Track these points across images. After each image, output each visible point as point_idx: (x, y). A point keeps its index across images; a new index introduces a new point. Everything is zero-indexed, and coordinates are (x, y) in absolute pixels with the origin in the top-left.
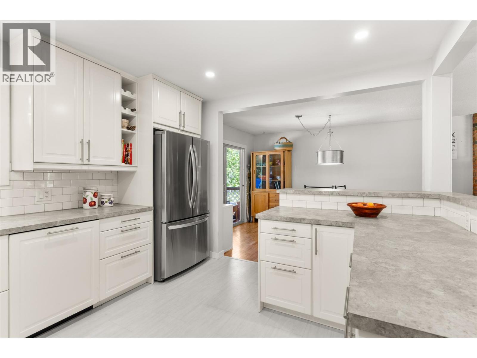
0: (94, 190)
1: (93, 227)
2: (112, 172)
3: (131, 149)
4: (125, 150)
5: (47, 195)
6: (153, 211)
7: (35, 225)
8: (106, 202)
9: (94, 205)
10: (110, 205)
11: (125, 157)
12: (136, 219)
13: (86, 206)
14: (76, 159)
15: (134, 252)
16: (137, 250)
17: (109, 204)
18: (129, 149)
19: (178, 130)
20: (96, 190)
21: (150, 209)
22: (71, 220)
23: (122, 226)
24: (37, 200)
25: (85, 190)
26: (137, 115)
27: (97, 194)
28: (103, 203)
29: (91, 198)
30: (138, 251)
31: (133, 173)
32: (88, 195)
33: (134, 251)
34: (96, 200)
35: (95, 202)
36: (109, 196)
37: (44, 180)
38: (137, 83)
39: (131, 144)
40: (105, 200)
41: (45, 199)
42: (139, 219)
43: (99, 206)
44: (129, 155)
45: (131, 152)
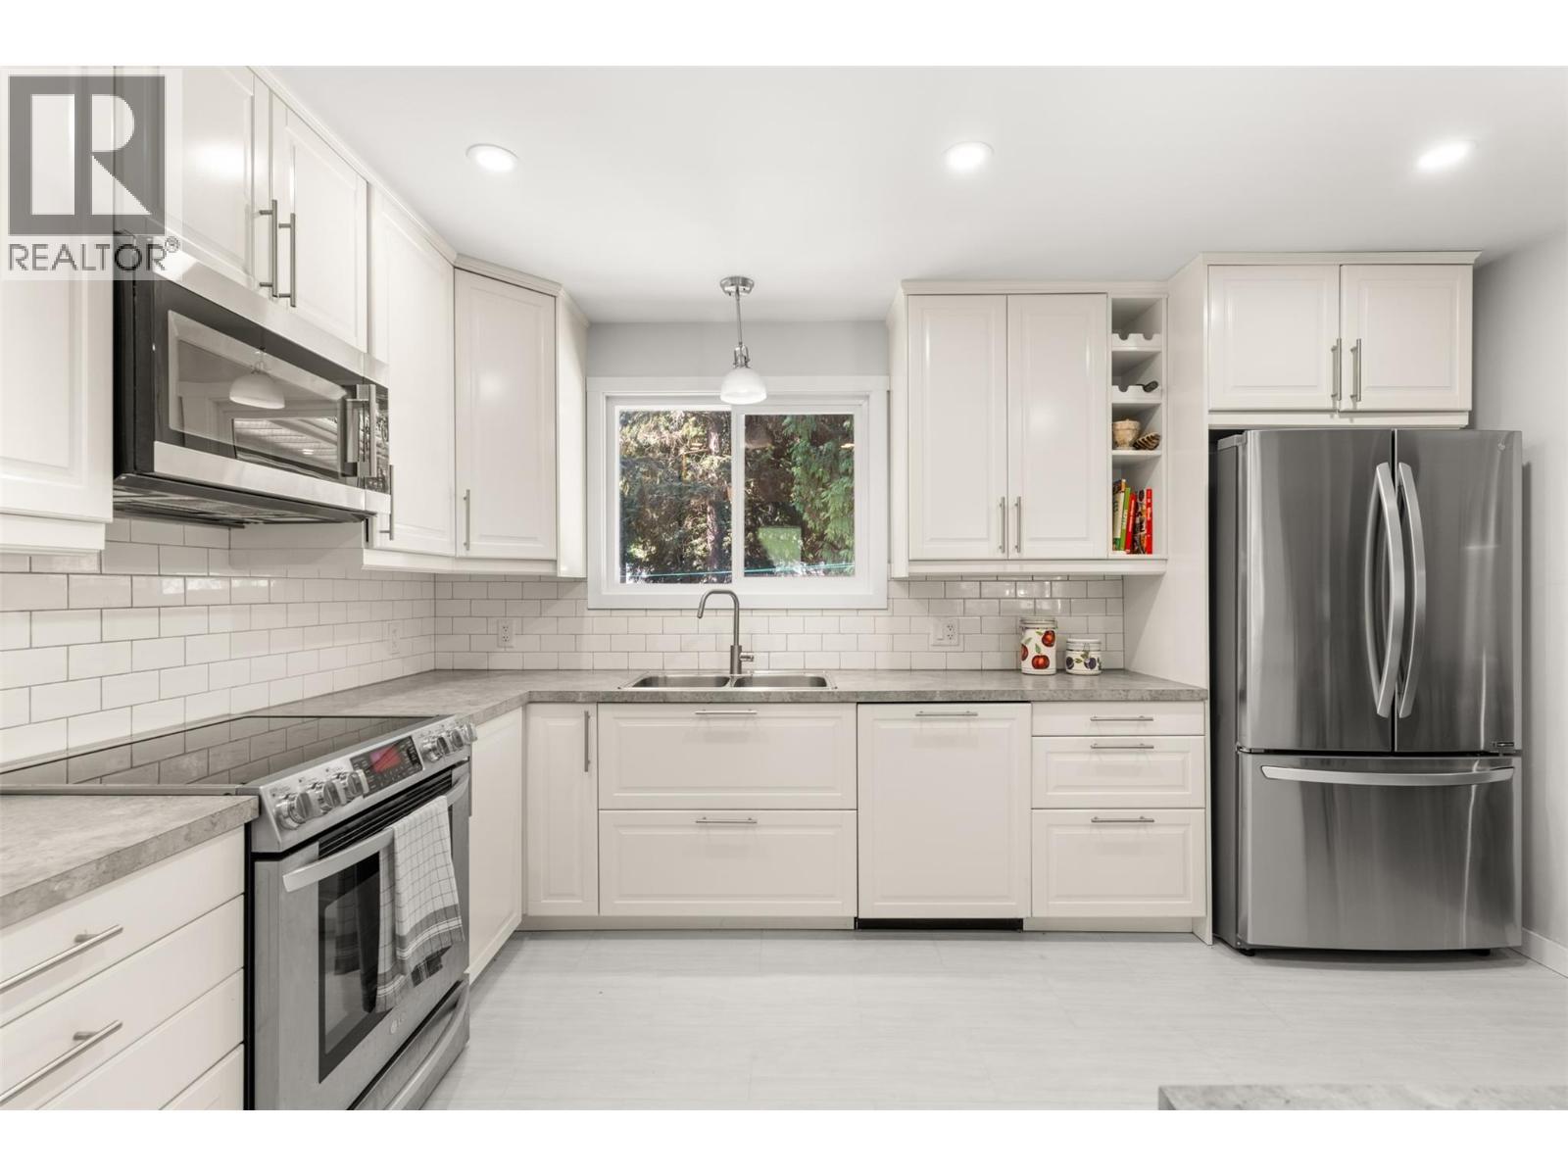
0: (1045, 626)
1: (1013, 719)
2: (1104, 578)
3: (1149, 505)
4: (1132, 512)
5: (950, 633)
6: (1208, 702)
7: (896, 692)
8: (1078, 661)
9: (1045, 665)
10: (1089, 671)
11: (1134, 532)
12: (1141, 719)
13: (1027, 665)
14: (989, 549)
15: (1138, 818)
16: (1148, 814)
17: (1085, 668)
18: (1144, 507)
19: (1327, 416)
20: (1050, 627)
21: (1196, 695)
22: (965, 692)
23: (1095, 730)
24: (932, 642)
25: (1024, 626)
26: (1164, 397)
27: (1054, 636)
28: (1070, 662)
29: (1037, 646)
30: (1147, 817)
31: (1155, 579)
32: (1030, 639)
33: (1136, 814)
34: (1050, 652)
35: (1046, 658)
36: (1086, 644)
37: (945, 598)
38: (1164, 302)
39: (1150, 492)
40: (1075, 655)
41: (946, 641)
42: (1152, 720)
43: (1059, 671)
44: (1144, 525)
45: (1151, 515)
